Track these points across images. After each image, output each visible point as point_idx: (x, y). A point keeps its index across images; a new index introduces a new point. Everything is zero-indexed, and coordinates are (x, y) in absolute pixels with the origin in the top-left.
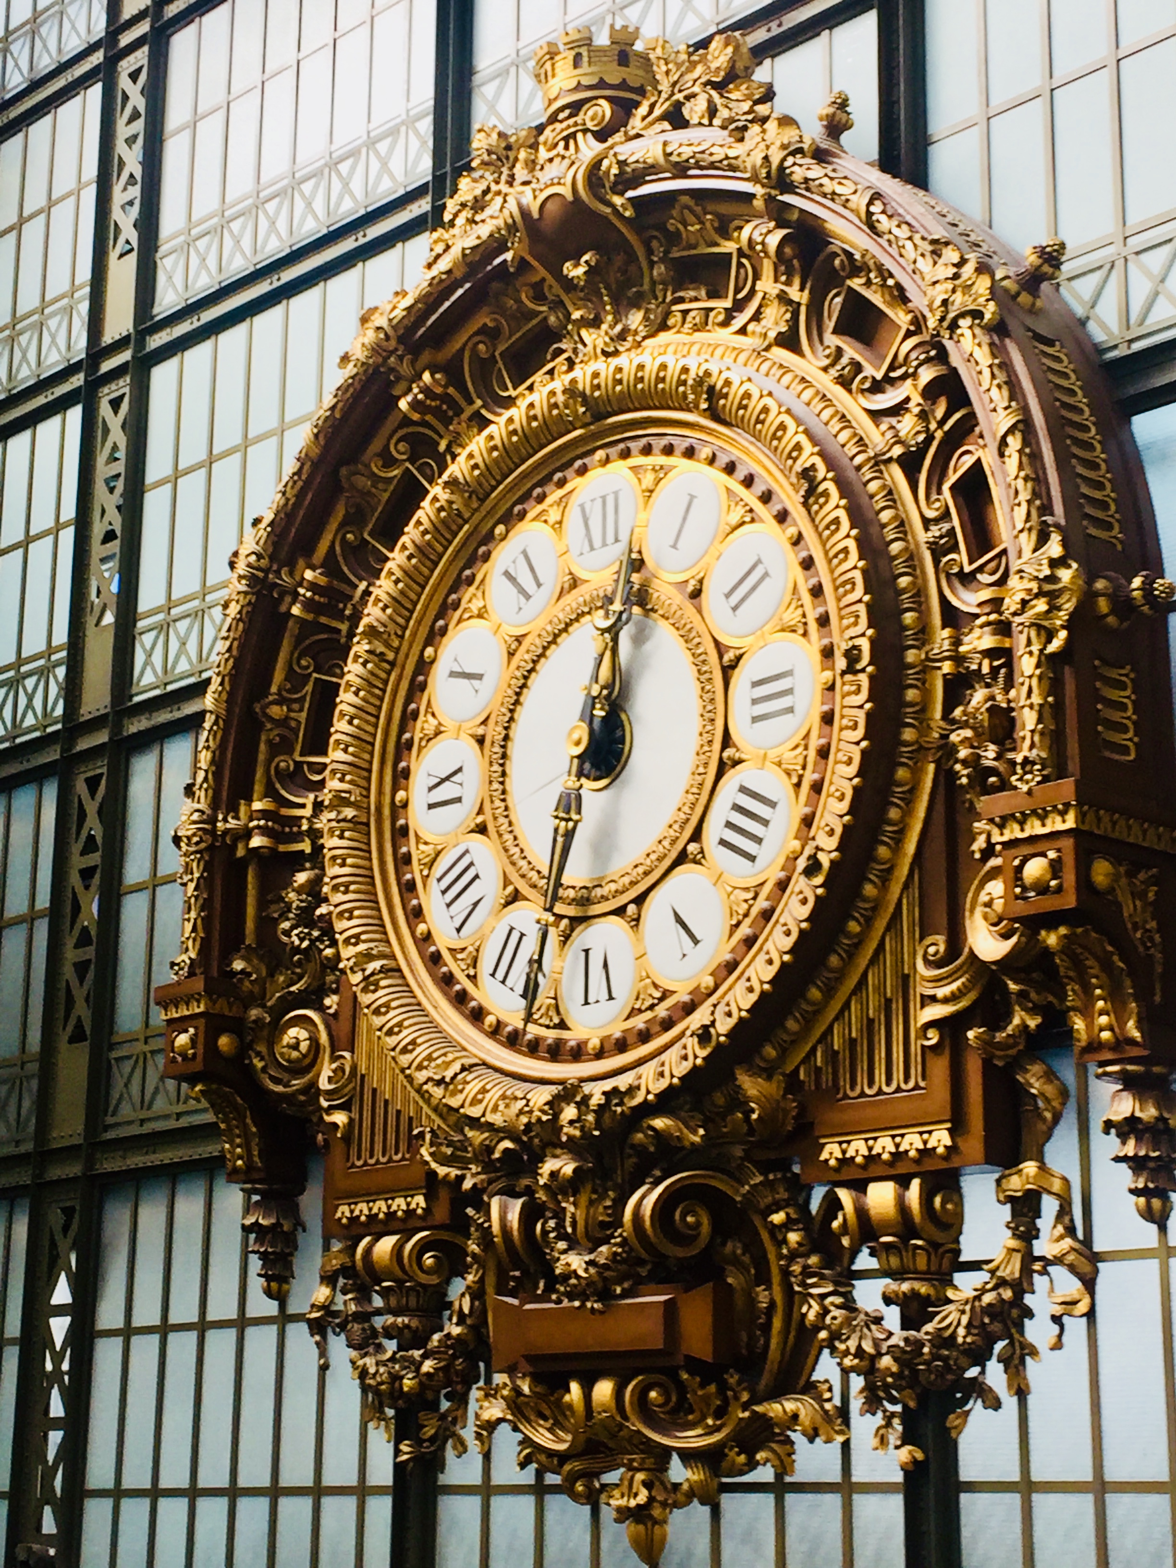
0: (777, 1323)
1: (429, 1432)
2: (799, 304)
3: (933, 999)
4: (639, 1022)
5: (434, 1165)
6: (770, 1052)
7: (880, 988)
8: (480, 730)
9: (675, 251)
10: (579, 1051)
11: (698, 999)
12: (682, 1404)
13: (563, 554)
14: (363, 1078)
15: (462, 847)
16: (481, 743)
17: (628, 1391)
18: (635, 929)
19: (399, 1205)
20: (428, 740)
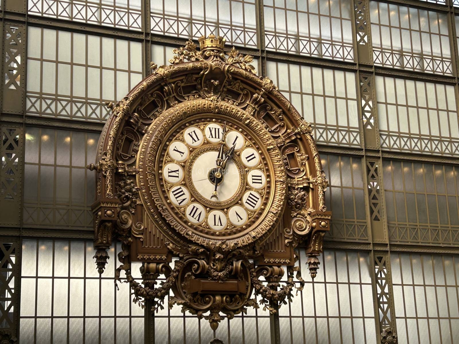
0: (249, 288)
2: (256, 110)
3: (288, 238)
5: (173, 250)
8: (183, 164)
9: (229, 87)
10: (214, 234)
11: (242, 229)
12: (231, 301)
13: (204, 136)
14: (146, 229)
15: (179, 187)
16: (183, 167)
17: (224, 298)
18: (226, 213)
19: (158, 257)
20: (168, 162)
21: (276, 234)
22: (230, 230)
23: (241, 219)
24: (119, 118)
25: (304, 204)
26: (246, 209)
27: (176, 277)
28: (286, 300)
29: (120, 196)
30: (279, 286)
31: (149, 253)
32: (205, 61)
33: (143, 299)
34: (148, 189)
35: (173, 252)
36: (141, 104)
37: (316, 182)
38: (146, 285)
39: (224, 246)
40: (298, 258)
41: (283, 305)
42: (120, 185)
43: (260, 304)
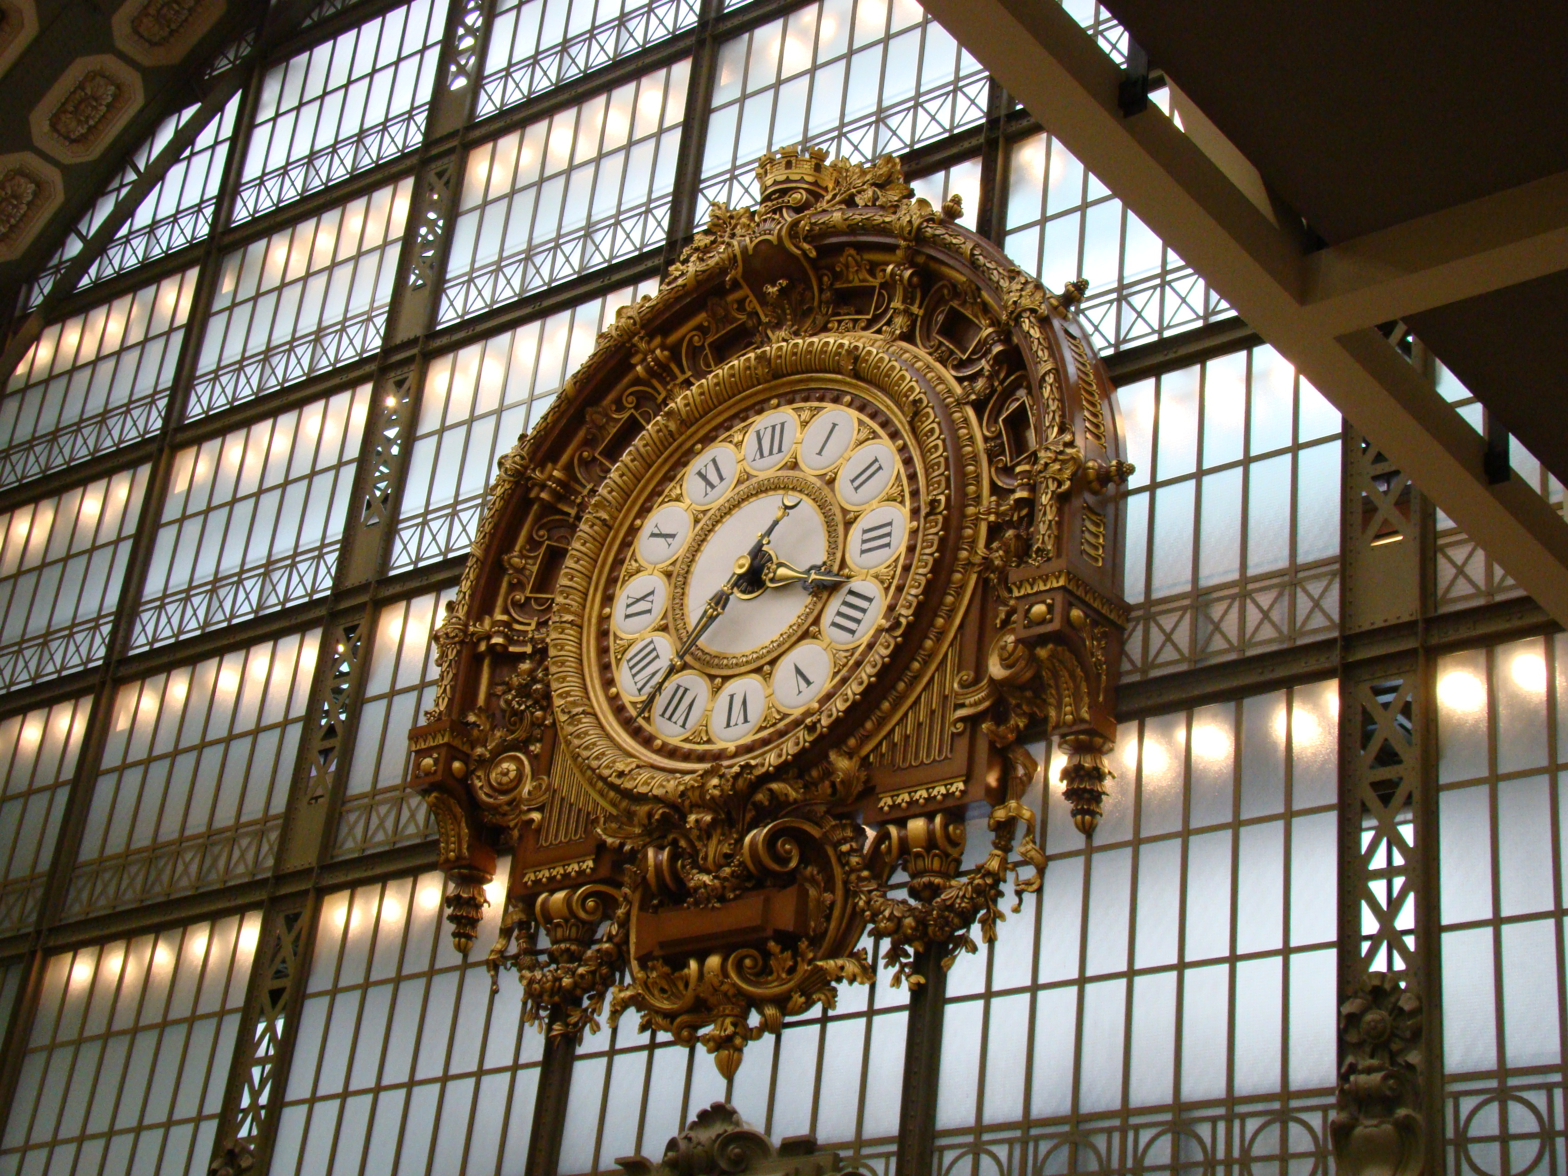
0: (836, 913)
1: (573, 1020)
2: (917, 316)
3: (963, 706)
4: (764, 734)
5: (604, 837)
6: (852, 742)
7: (929, 702)
8: (669, 568)
9: (840, 284)
10: (720, 755)
11: (806, 717)
13: (741, 460)
14: (555, 791)
15: (648, 640)
16: (668, 575)
17: (731, 959)
19: (573, 868)
20: (630, 576)
21: (928, 704)
22: (771, 730)
23: (808, 683)
26: (830, 648)
31: (550, 863)
41: (963, 955)
43: (886, 966)
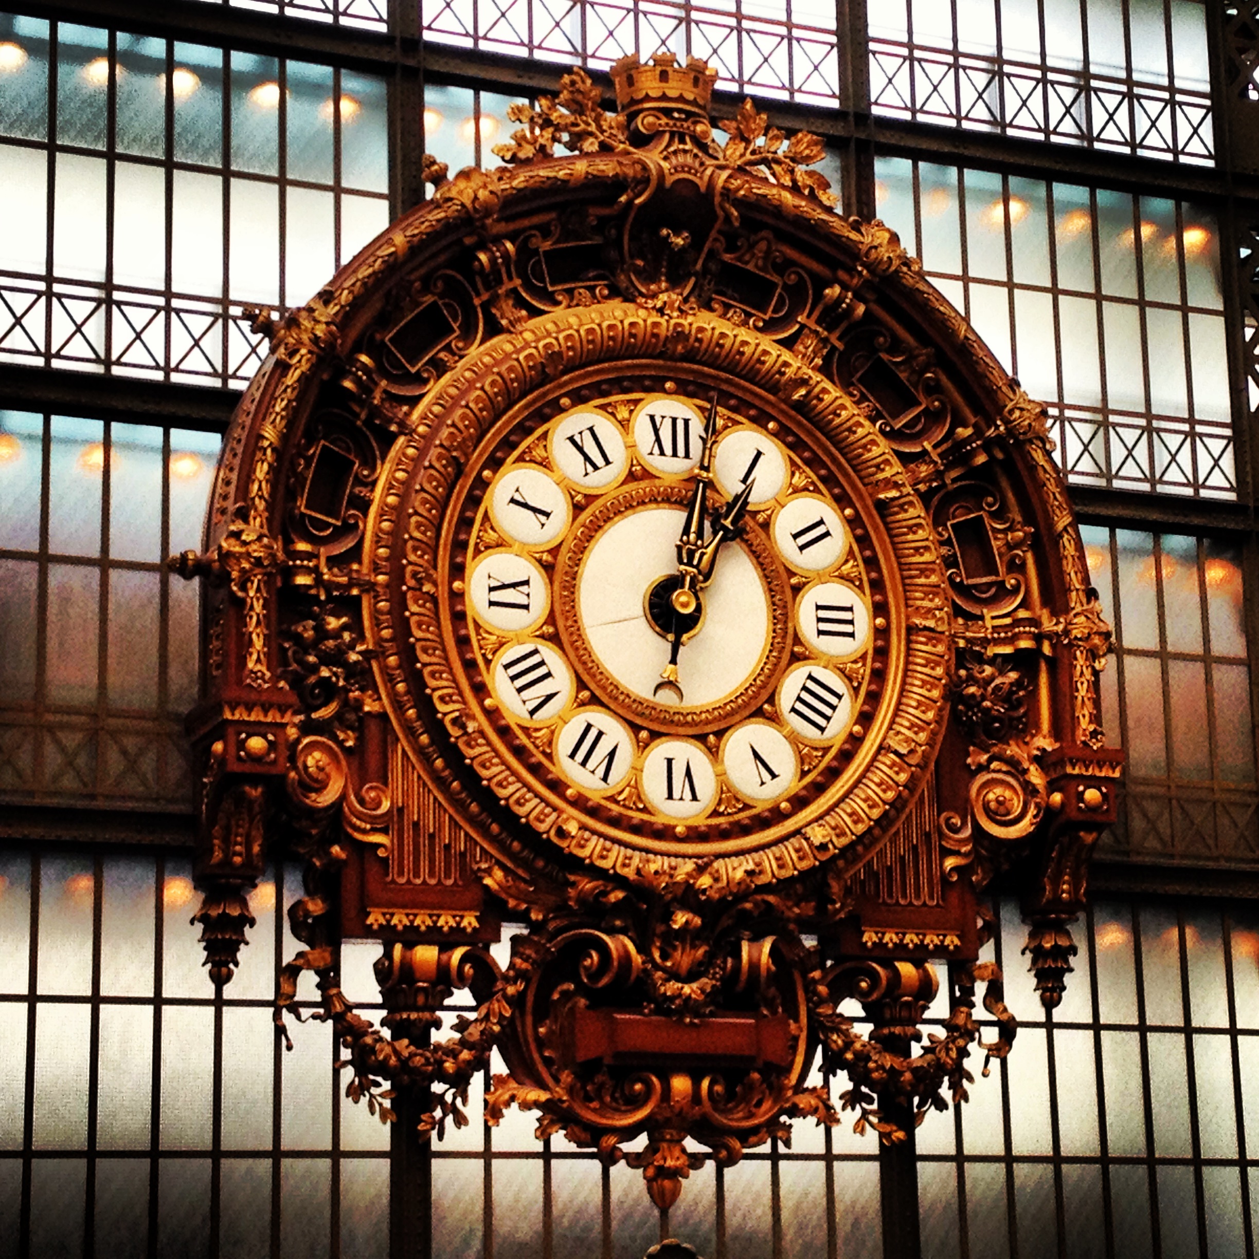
0: (802, 1045)
2: (836, 348)
3: (957, 853)
4: (720, 821)
7: (909, 835)
8: (545, 557)
9: (727, 257)
10: (665, 833)
11: (776, 816)
12: (730, 1095)
13: (631, 447)
14: (401, 810)
15: (530, 647)
16: (548, 568)
17: (705, 1083)
18: (714, 752)
19: (446, 921)
20: (488, 547)
21: (908, 837)
22: (731, 819)
23: (774, 776)
24: (298, 372)
25: (1019, 719)
26: (794, 739)
27: (517, 1002)
28: (945, 1092)
29: (296, 682)
30: (918, 1039)
31: (410, 907)
32: (639, 154)
33: (386, 1085)
34: (408, 655)
35: (507, 902)
36: (383, 321)
37: (1066, 632)
38: (399, 1029)
39: (705, 881)
40: (993, 931)
41: (932, 1114)
42: (297, 639)
43: (844, 1108)
